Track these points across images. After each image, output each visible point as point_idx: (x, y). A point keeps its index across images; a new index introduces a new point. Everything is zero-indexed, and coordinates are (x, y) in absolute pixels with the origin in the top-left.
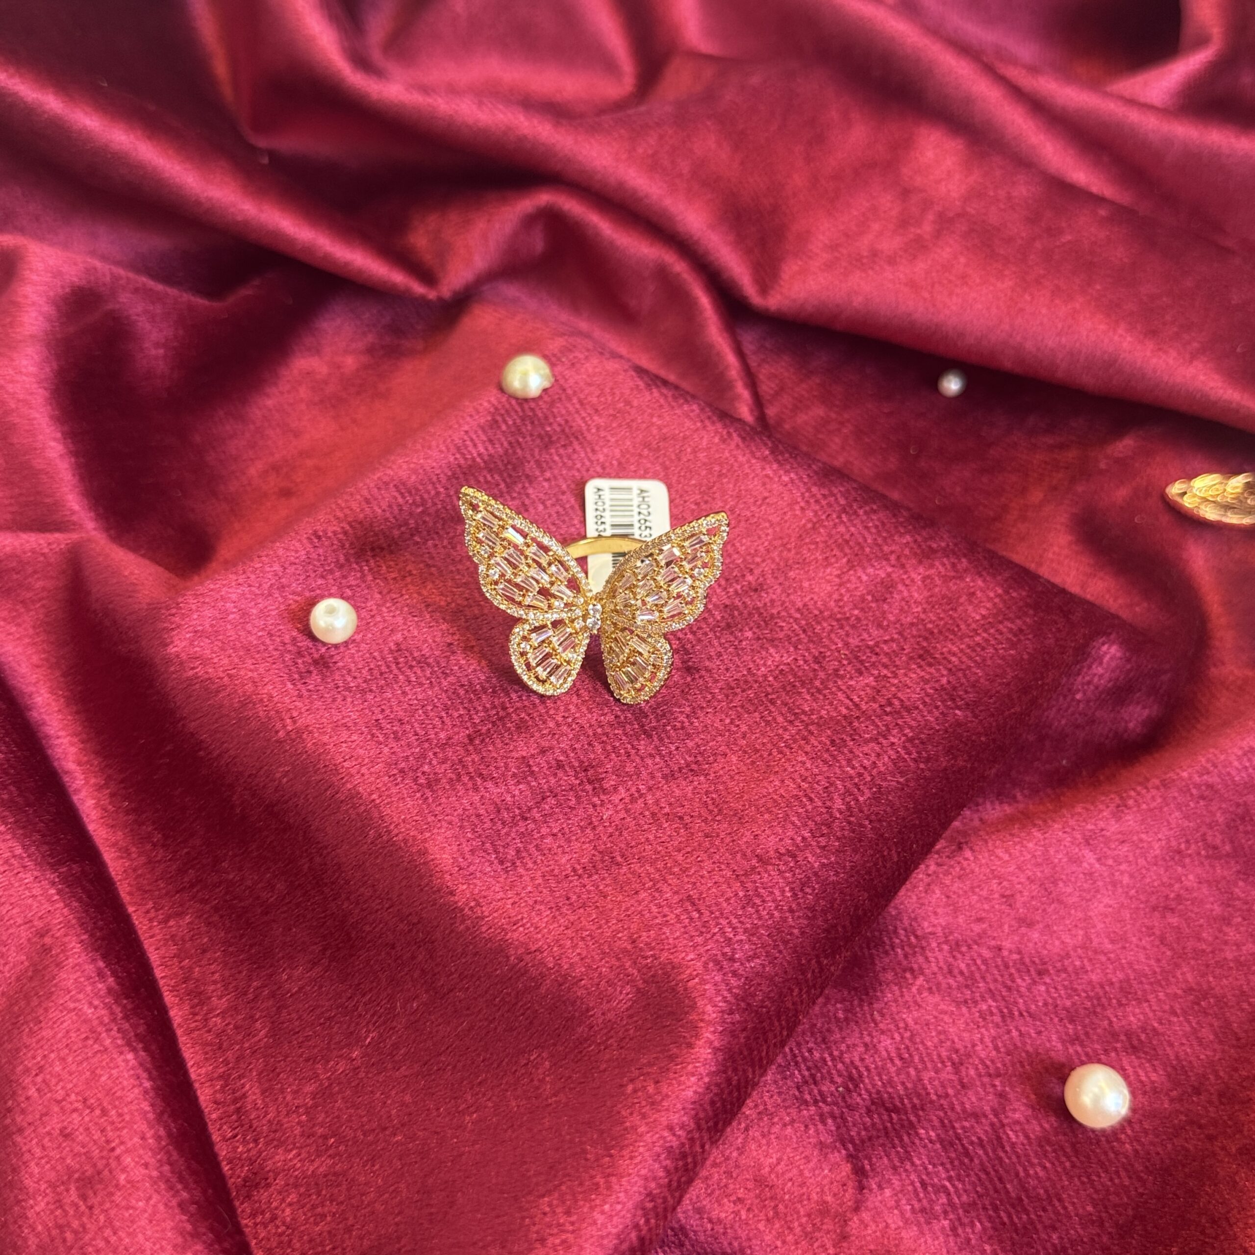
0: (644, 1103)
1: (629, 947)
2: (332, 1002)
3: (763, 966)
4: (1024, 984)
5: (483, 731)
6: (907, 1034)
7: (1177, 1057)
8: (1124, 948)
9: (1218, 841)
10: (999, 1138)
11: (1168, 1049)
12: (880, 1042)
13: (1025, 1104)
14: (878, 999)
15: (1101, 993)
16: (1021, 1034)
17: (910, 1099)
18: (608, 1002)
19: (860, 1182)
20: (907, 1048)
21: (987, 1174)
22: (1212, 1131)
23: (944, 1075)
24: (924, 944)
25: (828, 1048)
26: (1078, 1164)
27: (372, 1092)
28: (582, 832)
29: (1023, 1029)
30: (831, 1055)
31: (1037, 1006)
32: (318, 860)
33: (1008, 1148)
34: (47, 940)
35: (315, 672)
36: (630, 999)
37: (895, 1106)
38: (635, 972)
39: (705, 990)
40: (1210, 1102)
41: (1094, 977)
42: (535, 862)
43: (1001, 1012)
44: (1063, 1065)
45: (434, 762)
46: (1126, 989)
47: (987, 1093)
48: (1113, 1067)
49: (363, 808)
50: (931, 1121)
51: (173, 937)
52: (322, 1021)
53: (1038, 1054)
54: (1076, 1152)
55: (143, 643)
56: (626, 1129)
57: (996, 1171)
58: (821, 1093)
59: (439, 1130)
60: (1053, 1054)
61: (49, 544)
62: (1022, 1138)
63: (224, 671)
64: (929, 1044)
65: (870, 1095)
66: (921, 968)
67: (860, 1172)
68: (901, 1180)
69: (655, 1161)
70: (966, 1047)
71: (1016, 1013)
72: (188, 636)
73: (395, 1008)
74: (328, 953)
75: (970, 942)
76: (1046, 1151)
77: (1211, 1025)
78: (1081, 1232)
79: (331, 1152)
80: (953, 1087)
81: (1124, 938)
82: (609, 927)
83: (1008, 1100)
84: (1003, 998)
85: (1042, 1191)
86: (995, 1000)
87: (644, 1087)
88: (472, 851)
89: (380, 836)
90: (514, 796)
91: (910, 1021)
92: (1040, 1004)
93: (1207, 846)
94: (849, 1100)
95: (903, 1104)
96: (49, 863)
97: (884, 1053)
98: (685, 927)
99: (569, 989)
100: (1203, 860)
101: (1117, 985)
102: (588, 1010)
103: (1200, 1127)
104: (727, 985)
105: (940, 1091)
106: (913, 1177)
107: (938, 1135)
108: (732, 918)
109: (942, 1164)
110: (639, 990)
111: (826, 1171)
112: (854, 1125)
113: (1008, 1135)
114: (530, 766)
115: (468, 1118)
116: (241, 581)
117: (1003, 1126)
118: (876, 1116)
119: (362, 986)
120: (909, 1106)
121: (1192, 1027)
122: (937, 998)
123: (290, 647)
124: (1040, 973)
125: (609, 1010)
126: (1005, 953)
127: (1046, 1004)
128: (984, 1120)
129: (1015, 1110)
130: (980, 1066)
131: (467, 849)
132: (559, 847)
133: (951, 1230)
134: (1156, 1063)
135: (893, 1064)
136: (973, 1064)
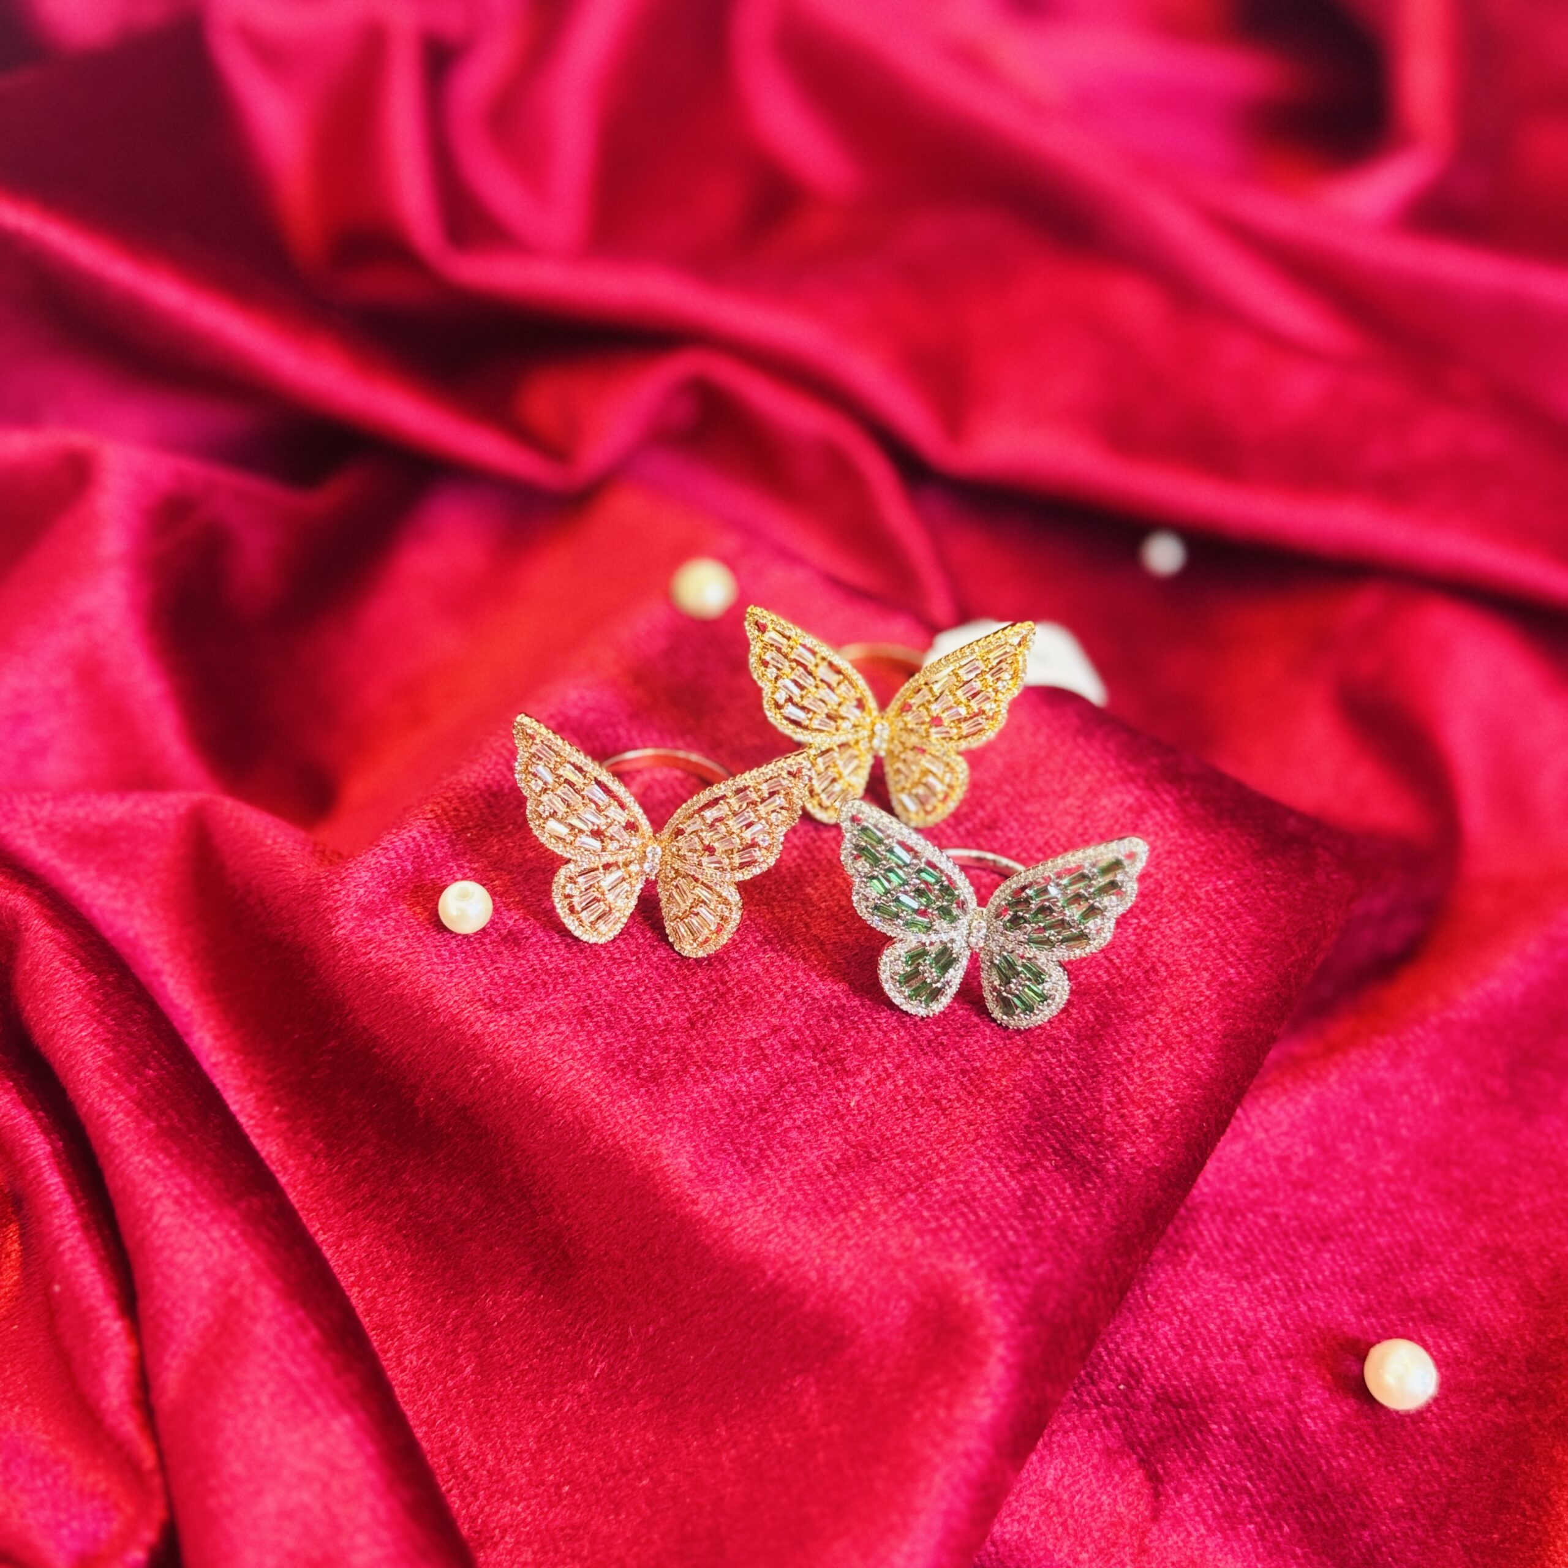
1: (902, 1256)
2: (548, 1330)
3: (1051, 1271)
4: (1307, 1253)
5: (704, 1012)
6: (1186, 1318)
10: (1296, 1428)
11: (1468, 1314)
12: (1157, 1329)
13: (1320, 1387)
14: (1150, 1282)
15: (1391, 1257)
16: (1310, 1309)
18: (881, 1318)
19: (1155, 1488)
20: (1188, 1333)
21: (1289, 1469)
23: (1231, 1361)
24: (1196, 1216)
26: (1383, 1451)
27: (608, 1431)
28: (830, 1122)
29: (1311, 1303)
30: (1106, 1348)
31: (1324, 1276)
32: (524, 1169)
33: (1308, 1439)
36: (907, 1314)
37: (1182, 1400)
38: (910, 1283)
40: (1518, 1370)
41: (1381, 1241)
42: (782, 1161)
43: (1286, 1285)
44: (1359, 1342)
45: (655, 1052)
46: (1417, 1251)
47: (1280, 1378)
48: (1410, 1339)
49: (581, 1109)
50: (1221, 1414)
52: (539, 1352)
53: (1330, 1329)
54: (1380, 1437)
55: (302, 925)
56: (918, 1461)
57: (1298, 1466)
58: (1100, 1392)
60: (1346, 1328)
62: (1321, 1425)
63: (401, 956)
64: (1212, 1326)
65: (1154, 1390)
67: (1153, 1479)
68: (1197, 1482)
69: (953, 1491)
70: (1252, 1327)
71: (1303, 1286)
73: (627, 1333)
74: (541, 1274)
75: (1244, 1210)
76: (1348, 1438)
78: (1393, 1527)
79: (565, 1502)
80: (1243, 1374)
83: (1303, 1383)
84: (1287, 1270)
85: (1347, 1485)
86: (1278, 1273)
87: (935, 1414)
88: (711, 1153)
89: (604, 1140)
90: (749, 1085)
91: (1188, 1303)
92: (1327, 1273)
94: (1133, 1399)
95: (1190, 1396)
97: (1164, 1342)
98: (963, 1231)
99: (837, 1305)
101: (1407, 1247)
104: (1016, 1294)
105: (1229, 1379)
106: (1211, 1477)
107: (1231, 1429)
108: (1012, 1219)
109: (1240, 1462)
110: (916, 1304)
112: (1142, 1426)
113: (1306, 1423)
114: (762, 1049)
115: (724, 1455)
117: (1300, 1413)
118: (1163, 1414)
119: (585, 1310)
120: (1197, 1399)
121: (1491, 1288)
122: (1216, 1276)
124: (1323, 1239)
125: (883, 1328)
126: (1283, 1220)
127: (1333, 1273)
128: (1278, 1409)
129: (1311, 1395)
130: (1269, 1348)
131: (704, 1151)
132: (806, 1141)
133: (1258, 1534)
134: (1456, 1331)
135: (1176, 1353)
136: (1261, 1345)
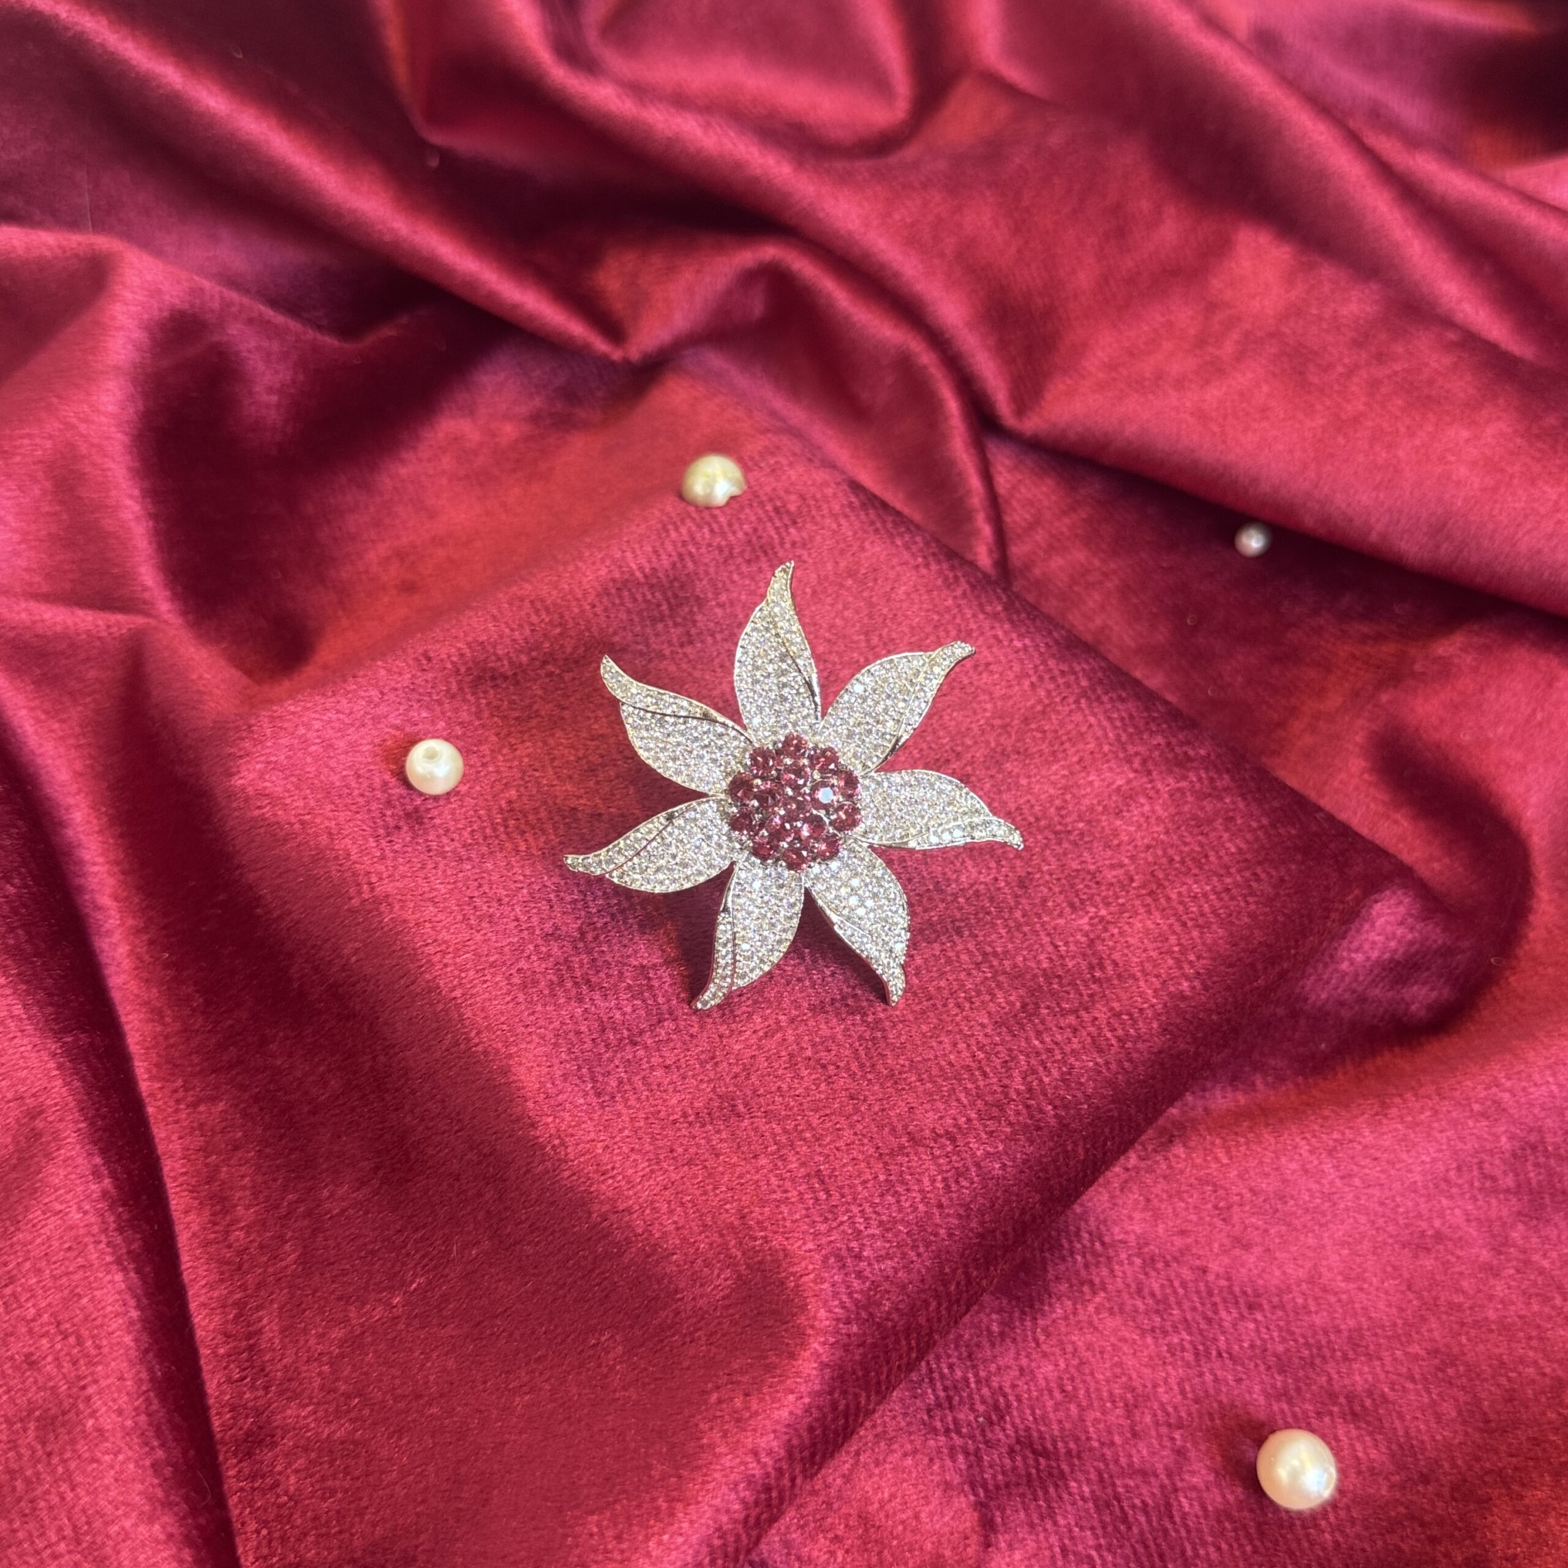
0: (727, 1418)
1: (737, 1223)
2: (377, 1233)
3: (896, 1271)
4: (1229, 1318)
5: (599, 925)
6: (1075, 1362)
7: (1407, 1433)
8: (1361, 1289)
9: (1498, 1173)
10: (1168, 1505)
11: (1398, 1424)
12: (1039, 1367)
13: (1207, 1467)
14: (1044, 1314)
15: (1324, 1342)
16: (1216, 1380)
17: (1066, 1443)
18: (702, 1285)
19: (986, 1537)
20: (1072, 1379)
21: (1146, 1547)
22: (1435, 1531)
23: (1112, 1418)
24: (1111, 1253)
25: (974, 1367)
26: (1262, 1550)
27: (411, 1350)
28: (702, 1067)
29: (1219, 1373)
30: (976, 1375)
31: (1241, 1347)
32: (382, 1059)
33: (1177, 1519)
34: (39, 1124)
35: (405, 828)
36: (728, 1287)
37: (1045, 1448)
38: (739, 1254)
39: (821, 1290)
40: (1439, 1495)
41: (1318, 1320)
42: (638, 1099)
43: (1196, 1349)
44: (1262, 1425)
45: (534, 958)
46: (1355, 1341)
47: (1163, 1447)
48: (1323, 1437)
49: (440, 1007)
50: (1088, 1473)
51: (201, 1126)
52: (363, 1254)
53: (1233, 1406)
54: (1262, 1534)
55: (205, 768)
56: (701, 1447)
57: (1158, 1546)
58: (955, 1421)
59: (483, 1408)
60: (1251, 1409)
61: (109, 627)
62: (1197, 1507)
63: (296, 816)
64: (1100, 1377)
65: (1016, 1432)
66: (1103, 1283)
67: (988, 1526)
68: (1037, 1541)
69: (731, 1490)
70: (1145, 1386)
71: (1214, 1353)
72: (259, 766)
73: (450, 1252)
74: (381, 1173)
75: (1168, 1257)
76: (1224, 1529)
77: (1456, 1400)
79: (353, 1415)
80: (1121, 1434)
81: (1360, 1278)
82: (716, 1195)
83: (1187, 1458)
84: (1201, 1332)
86: (1190, 1334)
87: (731, 1399)
88: (565, 1077)
89: (457, 1044)
90: (624, 1014)
91: (1080, 1343)
92: (1246, 1345)
93: (1485, 1176)
94: (989, 1435)
95: (1055, 1448)
96: (51, 1030)
97: (1042, 1383)
98: (808, 1209)
99: (658, 1262)
100: (1476, 1192)
101: (1345, 1334)
102: (676, 1292)
103: (1423, 1524)
104: (848, 1287)
105: (1105, 1439)
106: (1053, 1539)
107: (1092, 1492)
108: (866, 1206)
109: (1092, 1528)
110: (740, 1277)
111: (947, 1519)
112: (991, 1466)
113: (1180, 1502)
115: (518, 1399)
116: (328, 705)
117: (1176, 1490)
118: (1019, 1458)
119: (415, 1219)
120: (1063, 1451)
121: (1430, 1398)
122: (1119, 1320)
123: (379, 794)
124: (1251, 1307)
125: (702, 1296)
126: (1211, 1277)
127: (1252, 1346)
128: (1152, 1480)
129: (1193, 1473)
130: (1159, 1413)
131: (559, 1073)
132: (672, 1083)
134: (1379, 1437)
135: (1052, 1397)
136: (1151, 1408)
